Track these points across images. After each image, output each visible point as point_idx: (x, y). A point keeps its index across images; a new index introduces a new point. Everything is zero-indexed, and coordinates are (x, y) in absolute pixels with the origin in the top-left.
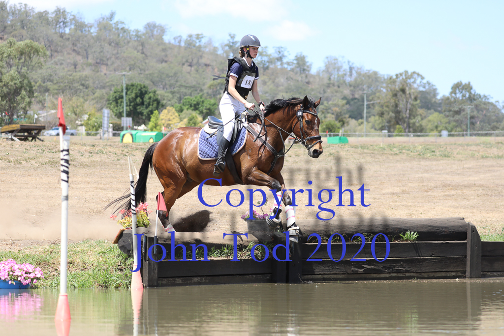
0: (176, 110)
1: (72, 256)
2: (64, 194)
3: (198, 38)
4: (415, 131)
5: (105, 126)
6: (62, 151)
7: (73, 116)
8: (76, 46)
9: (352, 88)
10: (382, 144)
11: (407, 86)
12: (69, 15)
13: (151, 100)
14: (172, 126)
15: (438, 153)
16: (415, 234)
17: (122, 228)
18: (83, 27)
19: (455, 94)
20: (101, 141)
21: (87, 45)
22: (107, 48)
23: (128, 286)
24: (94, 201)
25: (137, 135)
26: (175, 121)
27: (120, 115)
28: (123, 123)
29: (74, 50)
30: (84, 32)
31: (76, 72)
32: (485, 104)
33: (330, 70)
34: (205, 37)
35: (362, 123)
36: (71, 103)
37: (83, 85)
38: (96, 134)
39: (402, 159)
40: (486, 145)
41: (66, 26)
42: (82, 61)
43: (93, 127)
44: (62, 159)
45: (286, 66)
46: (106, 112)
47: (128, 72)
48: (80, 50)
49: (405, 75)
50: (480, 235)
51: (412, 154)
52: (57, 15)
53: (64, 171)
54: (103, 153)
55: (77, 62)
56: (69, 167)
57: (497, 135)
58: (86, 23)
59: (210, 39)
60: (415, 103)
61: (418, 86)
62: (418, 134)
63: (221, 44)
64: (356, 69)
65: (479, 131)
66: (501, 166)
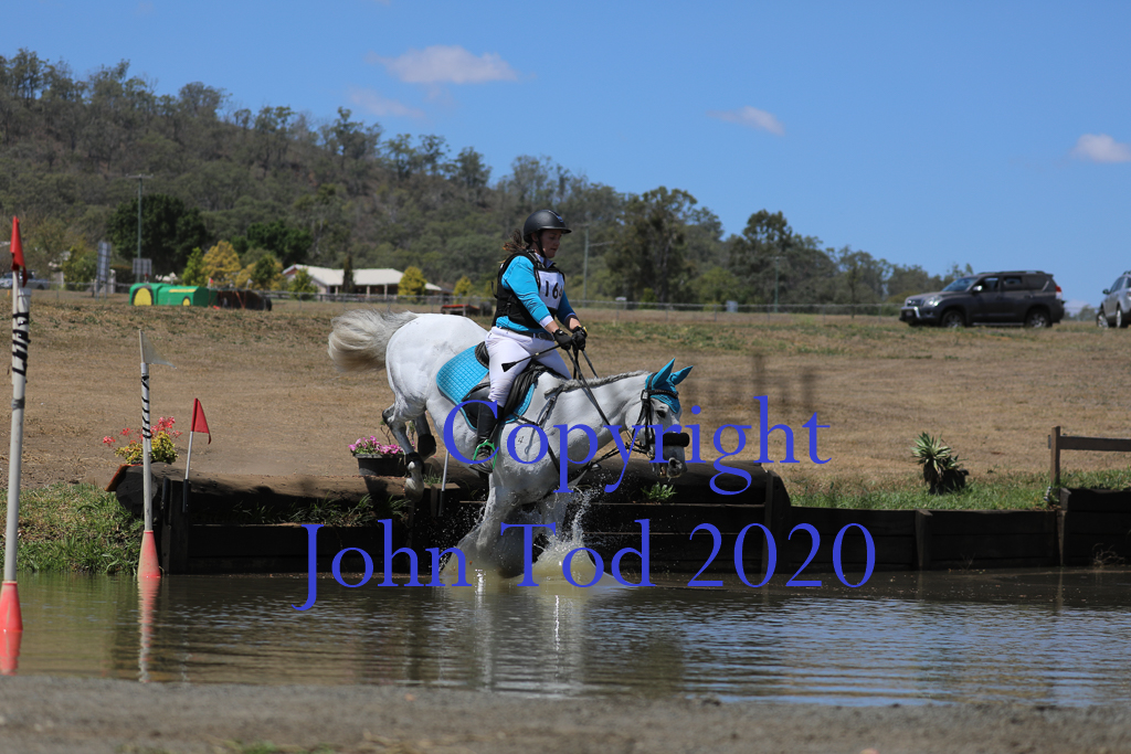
0: (235, 248)
1: (30, 512)
2: (17, 395)
3: (279, 115)
4: (678, 300)
5: (103, 272)
6: (16, 316)
7: (44, 252)
8: (52, 123)
10: (614, 321)
11: (665, 216)
12: (43, 65)
13: (190, 228)
14: (226, 275)
15: (718, 342)
16: (670, 489)
17: (126, 463)
18: (67, 89)
19: (755, 232)
20: (94, 300)
21: (74, 122)
22: (111, 127)
23: (132, 569)
24: (75, 411)
25: (161, 291)
26: (232, 267)
27: (128, 254)
28: (136, 269)
29: (49, 132)
30: (69, 98)
31: (50, 171)
32: (807, 252)
33: (523, 182)
34: (293, 113)
35: (580, 282)
36: (40, 228)
37: (64, 196)
38: (84, 288)
39: (652, 350)
40: (806, 329)
41: (36, 87)
42: (63, 152)
43: (80, 275)
44: (15, 331)
45: (441, 172)
46: (105, 246)
47: (147, 174)
48: (59, 131)
49: (662, 197)
50: (790, 495)
51: (670, 341)
52: (20, 63)
53: (18, 354)
54: (95, 323)
55: (54, 152)
56: (29, 346)
57: (828, 312)
58: (74, 82)
59: (303, 118)
60: (679, 248)
61: (685, 215)
62: (682, 305)
63: (323, 127)
64: (572, 181)
65: (793, 302)
66: (834, 369)
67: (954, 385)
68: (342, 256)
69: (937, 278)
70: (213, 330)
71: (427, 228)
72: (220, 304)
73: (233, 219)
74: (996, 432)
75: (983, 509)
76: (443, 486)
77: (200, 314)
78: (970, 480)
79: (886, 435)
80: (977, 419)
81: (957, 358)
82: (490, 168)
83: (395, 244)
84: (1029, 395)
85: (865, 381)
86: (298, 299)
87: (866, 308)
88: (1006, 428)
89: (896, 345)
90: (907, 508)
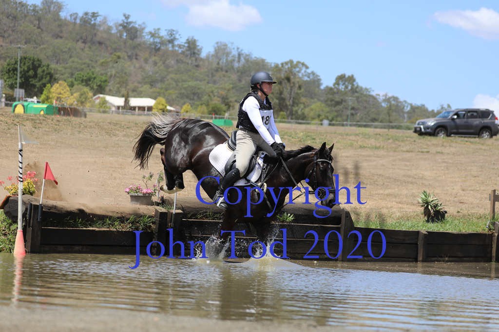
0: (68, 85)
3: (93, 16)
4: (297, 119)
9: (239, 74)
11: (292, 75)
13: (45, 74)
14: (63, 99)
15: (318, 141)
16: (292, 216)
17: (9, 194)
19: (338, 84)
22: (5, 20)
23: (11, 250)
25: (30, 106)
26: (66, 95)
27: (12, 87)
28: (16, 95)
32: (366, 96)
33: (219, 55)
34: (100, 15)
40: (365, 135)
45: (177, 48)
47: (24, 45)
49: (291, 64)
50: (354, 221)
51: (293, 140)
57: (376, 127)
59: (105, 18)
60: (299, 91)
61: (303, 75)
62: (300, 121)
63: (115, 23)
64: (244, 55)
65: (358, 122)
66: (378, 157)
67: (441, 167)
68: (123, 91)
69: (433, 111)
70: (56, 126)
71: (168, 77)
72: (59, 113)
73: (67, 70)
74: (462, 192)
75: (455, 231)
76: (174, 211)
77: (49, 119)
78: (448, 216)
79: (405, 192)
80: (452, 184)
81: (443, 153)
82: (202, 47)
83: (152, 85)
84: (480, 173)
85: (394, 163)
86: (100, 112)
87: (396, 126)
88: (467, 190)
89: (411, 145)
90: (414, 229)
